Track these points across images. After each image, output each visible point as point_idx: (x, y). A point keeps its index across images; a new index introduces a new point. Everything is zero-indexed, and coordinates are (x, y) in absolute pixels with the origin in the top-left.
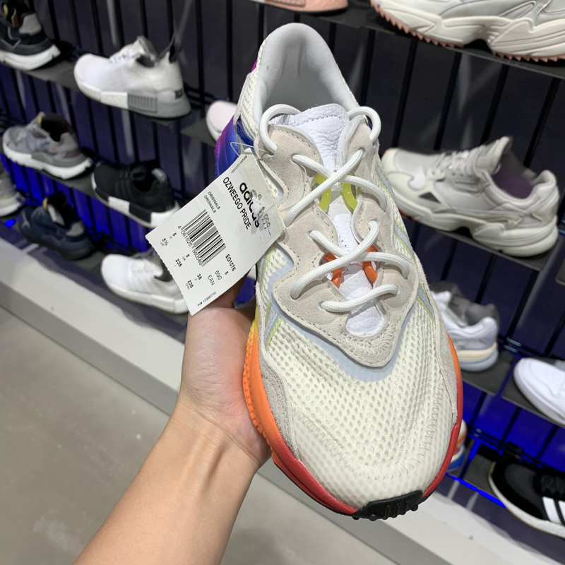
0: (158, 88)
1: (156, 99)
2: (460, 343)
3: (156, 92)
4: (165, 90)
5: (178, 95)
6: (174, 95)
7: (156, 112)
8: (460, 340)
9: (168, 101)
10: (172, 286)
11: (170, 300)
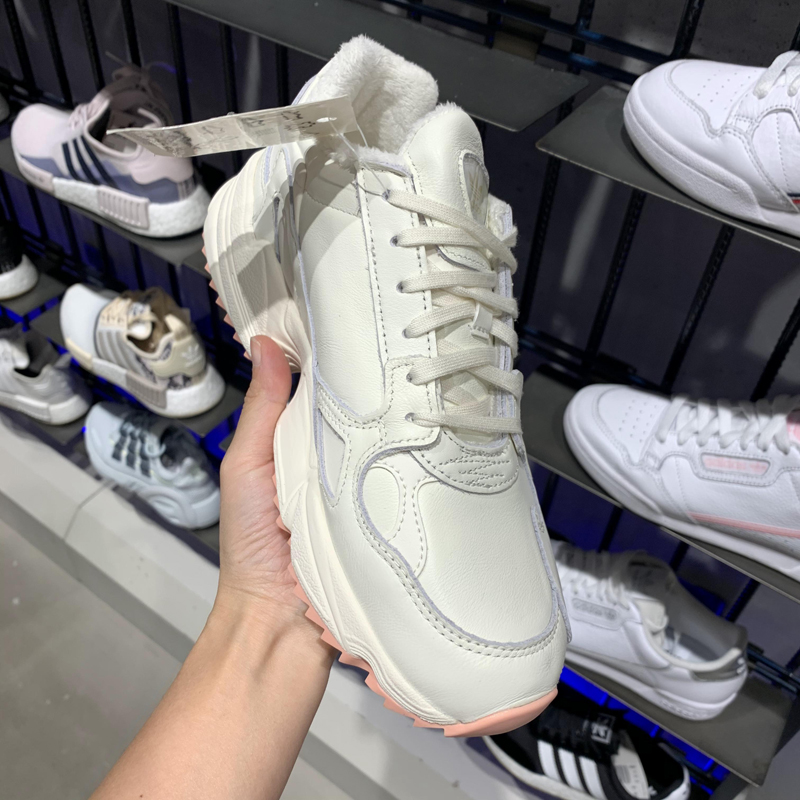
10: (41, 385)
11: (42, 405)
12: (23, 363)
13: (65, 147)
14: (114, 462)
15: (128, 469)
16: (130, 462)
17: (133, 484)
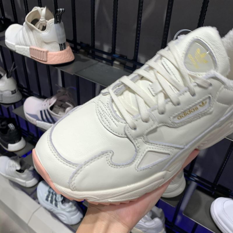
0: (2, 90)
1: (2, 95)
2: (144, 230)
3: (2, 92)
4: (6, 91)
5: (13, 92)
6: (11, 92)
7: (2, 101)
8: (144, 228)
9: (8, 96)
10: (24, 175)
11: (24, 181)
12: (19, 168)
13: (41, 112)
14: (46, 202)
15: (51, 204)
16: (51, 202)
17: (52, 209)
